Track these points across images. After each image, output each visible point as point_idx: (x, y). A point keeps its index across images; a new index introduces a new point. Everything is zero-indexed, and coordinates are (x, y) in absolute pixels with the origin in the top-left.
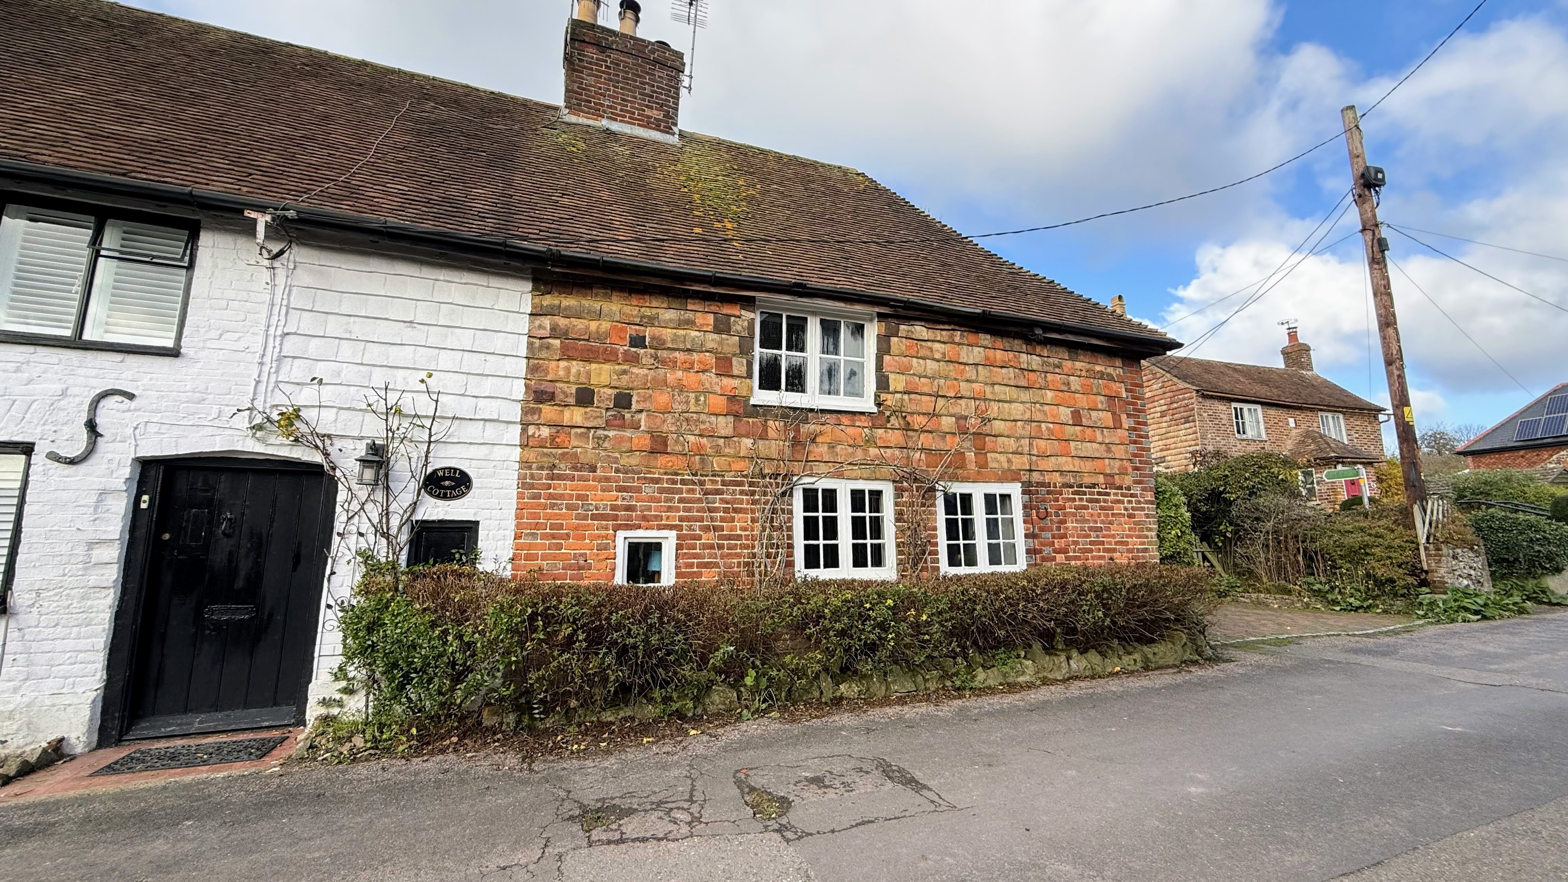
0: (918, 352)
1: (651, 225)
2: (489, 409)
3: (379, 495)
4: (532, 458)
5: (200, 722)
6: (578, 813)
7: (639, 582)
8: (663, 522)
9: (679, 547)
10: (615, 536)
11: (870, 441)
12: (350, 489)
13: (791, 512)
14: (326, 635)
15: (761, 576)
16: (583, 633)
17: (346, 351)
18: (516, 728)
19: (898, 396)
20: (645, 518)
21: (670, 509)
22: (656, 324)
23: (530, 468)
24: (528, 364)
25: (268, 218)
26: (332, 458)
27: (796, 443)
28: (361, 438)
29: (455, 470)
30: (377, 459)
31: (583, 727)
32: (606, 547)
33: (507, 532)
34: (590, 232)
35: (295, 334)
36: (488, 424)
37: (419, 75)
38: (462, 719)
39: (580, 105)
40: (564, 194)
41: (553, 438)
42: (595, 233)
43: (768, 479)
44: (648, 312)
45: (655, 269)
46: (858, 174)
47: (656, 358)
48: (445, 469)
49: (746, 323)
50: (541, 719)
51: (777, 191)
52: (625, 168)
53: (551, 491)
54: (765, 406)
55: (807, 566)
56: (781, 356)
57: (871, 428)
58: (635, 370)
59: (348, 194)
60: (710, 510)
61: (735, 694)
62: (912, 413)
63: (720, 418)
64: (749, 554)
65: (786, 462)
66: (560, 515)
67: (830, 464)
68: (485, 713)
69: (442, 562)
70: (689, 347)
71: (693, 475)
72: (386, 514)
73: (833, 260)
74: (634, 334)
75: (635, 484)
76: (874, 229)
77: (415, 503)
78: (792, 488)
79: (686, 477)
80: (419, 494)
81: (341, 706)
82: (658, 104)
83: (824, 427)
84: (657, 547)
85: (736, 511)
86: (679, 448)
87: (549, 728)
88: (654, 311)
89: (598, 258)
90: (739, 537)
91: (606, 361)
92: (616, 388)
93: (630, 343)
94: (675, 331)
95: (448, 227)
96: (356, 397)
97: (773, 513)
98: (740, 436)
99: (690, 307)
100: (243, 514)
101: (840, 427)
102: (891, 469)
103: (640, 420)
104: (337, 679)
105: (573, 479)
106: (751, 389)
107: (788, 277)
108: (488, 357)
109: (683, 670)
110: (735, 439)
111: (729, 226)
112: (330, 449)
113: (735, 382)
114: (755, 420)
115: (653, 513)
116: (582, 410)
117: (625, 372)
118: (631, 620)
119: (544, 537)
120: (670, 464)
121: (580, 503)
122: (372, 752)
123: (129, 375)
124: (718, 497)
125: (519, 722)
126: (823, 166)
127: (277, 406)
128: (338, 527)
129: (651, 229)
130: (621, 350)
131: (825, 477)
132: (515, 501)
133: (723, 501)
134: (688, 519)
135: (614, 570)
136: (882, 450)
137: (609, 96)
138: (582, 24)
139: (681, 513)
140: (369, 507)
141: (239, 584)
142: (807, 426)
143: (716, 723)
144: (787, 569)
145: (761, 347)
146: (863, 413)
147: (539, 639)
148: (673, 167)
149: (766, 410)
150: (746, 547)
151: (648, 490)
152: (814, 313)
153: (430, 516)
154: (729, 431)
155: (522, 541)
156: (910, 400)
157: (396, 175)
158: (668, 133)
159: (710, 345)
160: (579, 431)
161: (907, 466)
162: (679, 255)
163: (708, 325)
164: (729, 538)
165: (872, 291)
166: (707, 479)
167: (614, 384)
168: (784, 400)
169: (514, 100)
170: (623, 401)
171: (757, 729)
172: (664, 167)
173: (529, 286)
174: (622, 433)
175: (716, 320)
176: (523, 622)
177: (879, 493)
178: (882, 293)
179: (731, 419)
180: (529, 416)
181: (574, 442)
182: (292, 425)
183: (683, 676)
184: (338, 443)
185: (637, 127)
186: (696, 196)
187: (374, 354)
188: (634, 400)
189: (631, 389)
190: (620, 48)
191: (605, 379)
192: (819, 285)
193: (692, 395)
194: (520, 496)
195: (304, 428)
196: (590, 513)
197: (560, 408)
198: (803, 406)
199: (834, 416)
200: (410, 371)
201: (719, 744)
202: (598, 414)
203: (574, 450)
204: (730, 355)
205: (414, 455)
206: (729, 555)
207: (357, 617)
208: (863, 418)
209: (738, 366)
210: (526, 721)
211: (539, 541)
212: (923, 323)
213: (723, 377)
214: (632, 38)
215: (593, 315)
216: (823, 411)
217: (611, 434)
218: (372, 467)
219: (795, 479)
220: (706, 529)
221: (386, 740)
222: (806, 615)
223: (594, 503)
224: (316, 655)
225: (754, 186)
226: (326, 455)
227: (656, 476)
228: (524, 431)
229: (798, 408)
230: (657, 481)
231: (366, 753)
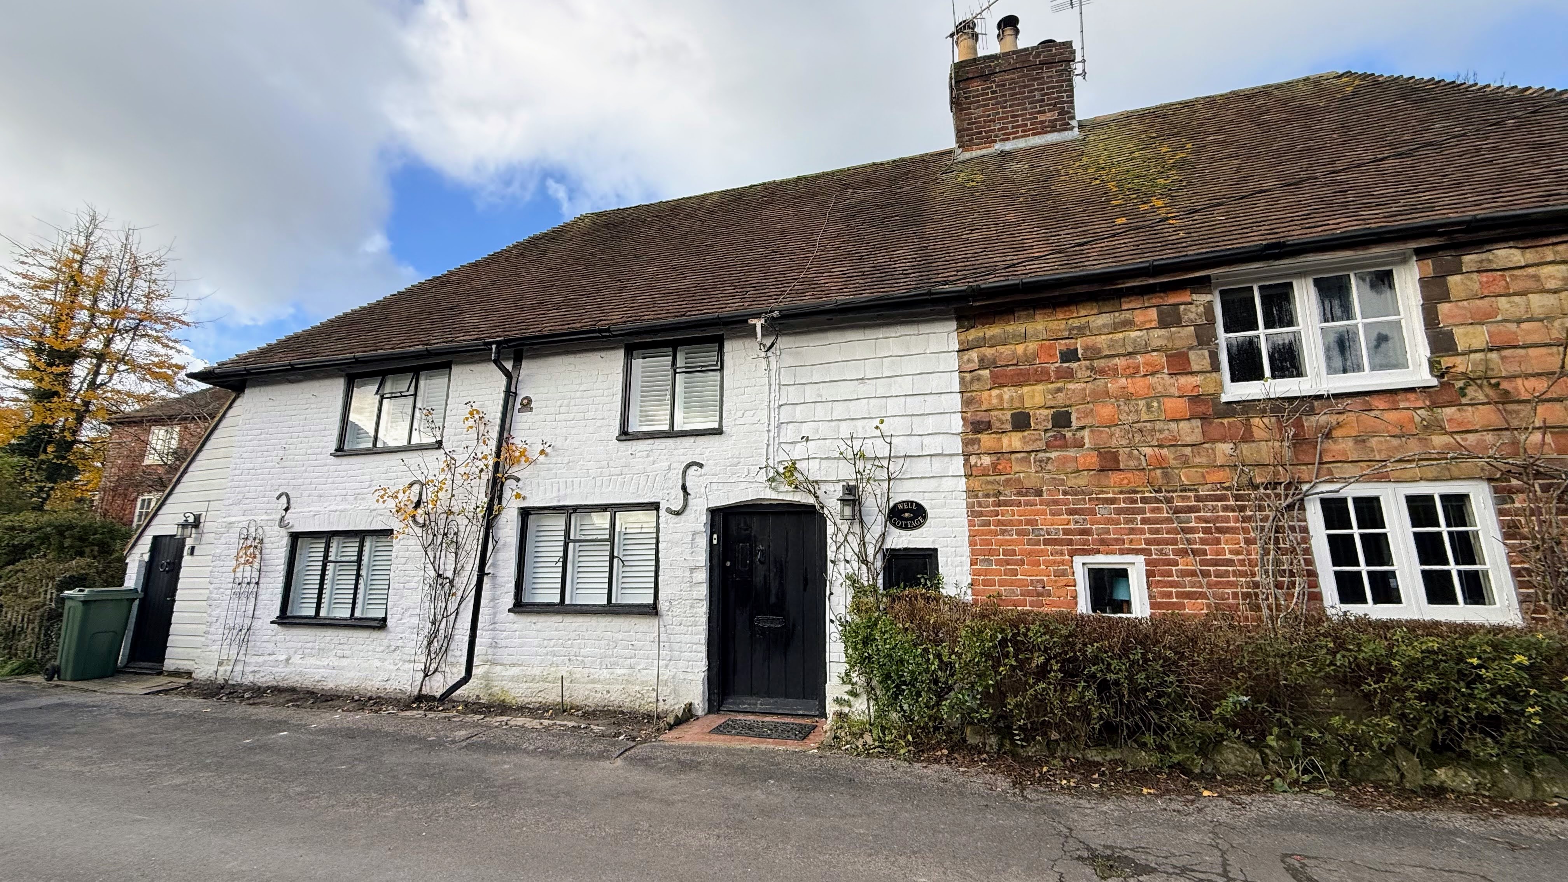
0: (1508, 287)
1: (1066, 232)
2: (934, 445)
3: (857, 528)
4: (977, 488)
5: (761, 704)
6: (1086, 855)
7: (1106, 612)
8: (1126, 546)
9: (1149, 574)
10: (1072, 562)
11: (1432, 427)
12: (835, 524)
13: (1305, 530)
14: (832, 644)
15: (1271, 610)
16: (1057, 663)
17: (821, 411)
18: (999, 750)
19: (1478, 356)
20: (1103, 542)
21: (1132, 531)
22: (1088, 333)
23: (977, 496)
24: (962, 398)
25: (762, 321)
26: (821, 499)
27: (1299, 441)
28: (838, 481)
29: (912, 502)
30: (852, 498)
31: (1068, 762)
32: (1064, 574)
33: (964, 558)
34: (1004, 258)
35: (786, 404)
36: (934, 458)
37: (837, 171)
38: (949, 733)
39: (971, 140)
40: (972, 230)
41: (994, 466)
42: (1009, 258)
43: (1262, 491)
44: (1076, 323)
45: (1080, 276)
46: (1340, 77)
47: (1092, 369)
48: (903, 502)
49: (1201, 309)
50: (1023, 746)
51: (1216, 142)
52: (1027, 183)
53: (1000, 517)
54: (1244, 401)
55: (1344, 599)
56: (1258, 337)
57: (1430, 408)
58: (1071, 386)
59: (807, 286)
60: (1185, 531)
61: (1258, 756)
62: (1512, 377)
63: (1182, 424)
64: (1247, 583)
65: (1288, 467)
66: (1012, 541)
67: (1361, 464)
68: (968, 731)
69: (911, 586)
70: (1131, 350)
71: (1156, 492)
72: (863, 543)
73: (1321, 199)
74: (1064, 348)
75: (1087, 506)
76: (1383, 137)
77: (884, 534)
78: (1302, 500)
79: (1147, 495)
80: (885, 527)
81: (850, 706)
82: (1050, 104)
83: (1345, 416)
84: (1122, 574)
85: (1220, 530)
86: (1133, 463)
87: (1032, 757)
88: (1083, 321)
89: (1017, 282)
90: (1230, 562)
91: (1038, 382)
92: (1052, 407)
93: (1061, 359)
94: (1111, 336)
95: (882, 292)
96: (832, 448)
97: (1276, 532)
98: (1214, 441)
99: (1125, 307)
100: (769, 547)
101: (1373, 414)
102: (1481, 463)
103: (1083, 438)
104: (844, 683)
105: (1019, 504)
106: (1221, 385)
107: (1256, 239)
108: (927, 397)
109: (1181, 717)
110: (1206, 445)
111: (1159, 203)
112: (818, 492)
113: (1198, 380)
114: (1231, 420)
115: (1112, 536)
116: (1020, 435)
117: (1059, 390)
118: (1110, 654)
119: (999, 563)
120: (1126, 481)
121: (1030, 528)
122: (880, 750)
123: (698, 451)
124: (1193, 515)
125: (1001, 745)
126: (1279, 87)
127: (781, 462)
128: (831, 555)
129: (1066, 237)
130: (1052, 367)
131: (1357, 481)
132: (966, 529)
133: (1200, 519)
134: (1157, 542)
135: (1075, 597)
136: (1457, 437)
137: (999, 119)
138: (963, 64)
139: (1147, 536)
140: (850, 538)
141: (773, 599)
142: (1313, 419)
143: (1238, 787)
144: (1312, 603)
145: (1226, 331)
146: (1412, 390)
147: (1011, 665)
148: (1078, 164)
149: (1247, 406)
150: (1244, 574)
151: (1103, 511)
152: (1302, 274)
153: (896, 544)
154: (1197, 437)
155: (978, 567)
156: (1503, 358)
157: (836, 260)
158: (1066, 130)
159: (1156, 343)
160: (1019, 456)
161: (1515, 455)
162: (1103, 254)
163: (1151, 321)
164: (1216, 563)
165: (1401, 222)
166: (1174, 495)
167: (1049, 404)
168: (1272, 390)
169: (913, 160)
170: (1061, 420)
171: (1302, 806)
172: (1068, 166)
173: (953, 325)
174: (1065, 453)
175: (1160, 314)
176: (995, 647)
177: (1463, 499)
178: (1420, 219)
179: (1197, 423)
180: (969, 446)
181: (1016, 468)
182: (793, 475)
183: (1183, 724)
184: (824, 487)
185: (1031, 137)
186: (1110, 185)
187: (839, 411)
188: (1073, 418)
189: (1070, 406)
190: (1003, 68)
191: (1039, 400)
192: (1307, 238)
193: (1142, 403)
194: (971, 524)
195: (800, 478)
196: (1042, 538)
197: (998, 436)
198: (1304, 394)
199: (1358, 400)
200: (867, 421)
201: (1249, 815)
202: (1037, 437)
203: (1017, 475)
204: (1185, 350)
205: (878, 492)
206: (1217, 584)
207: (854, 632)
208: (1412, 396)
209: (1199, 359)
210: (1008, 746)
211: (994, 567)
212: (1511, 244)
213: (1178, 376)
214: (1014, 52)
215: (1018, 338)
216: (1336, 396)
217: (1053, 455)
218: (849, 505)
219: (1305, 487)
220: (1184, 553)
221: (889, 742)
222: (1357, 665)
223: (1045, 528)
224: (827, 661)
225: (1183, 148)
226: (817, 497)
227: (1111, 495)
228: (967, 461)
229: (1296, 398)
230: (1112, 501)
231: (876, 750)
